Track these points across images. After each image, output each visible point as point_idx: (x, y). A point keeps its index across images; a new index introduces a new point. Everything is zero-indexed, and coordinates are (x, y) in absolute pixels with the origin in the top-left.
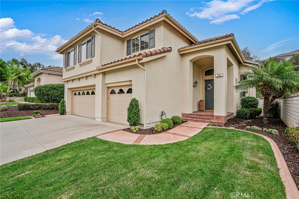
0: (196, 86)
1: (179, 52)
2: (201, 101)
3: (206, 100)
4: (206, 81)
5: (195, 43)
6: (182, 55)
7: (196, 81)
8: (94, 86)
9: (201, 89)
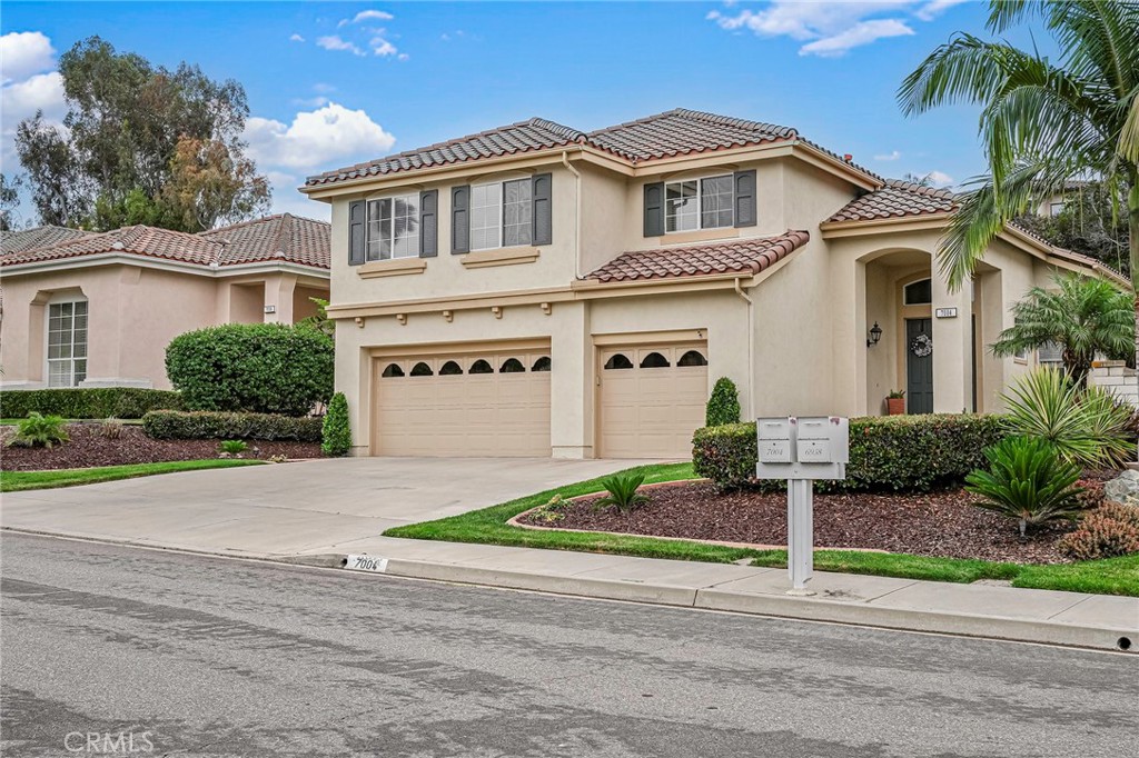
0: (876, 341)
1: (823, 231)
2: (894, 396)
3: (911, 394)
4: (910, 322)
5: (872, 190)
6: (831, 243)
7: (876, 326)
8: (548, 339)
9: (894, 351)
